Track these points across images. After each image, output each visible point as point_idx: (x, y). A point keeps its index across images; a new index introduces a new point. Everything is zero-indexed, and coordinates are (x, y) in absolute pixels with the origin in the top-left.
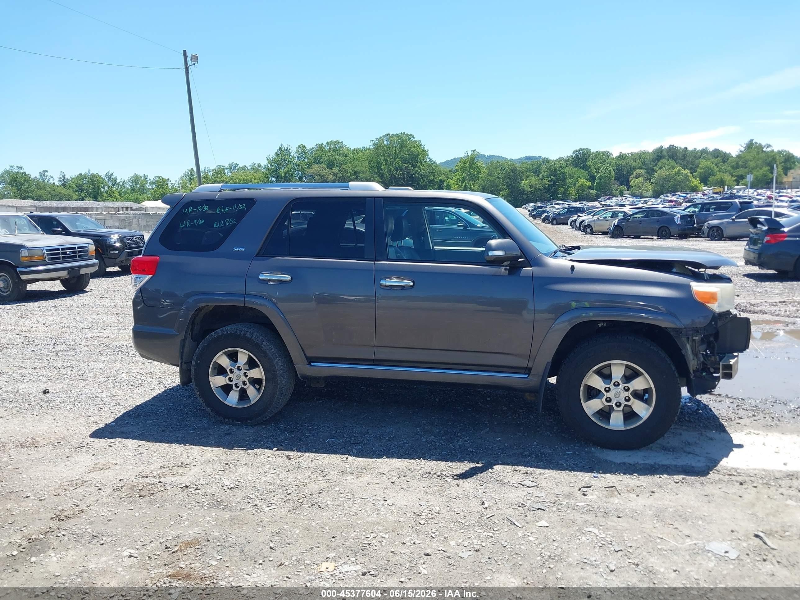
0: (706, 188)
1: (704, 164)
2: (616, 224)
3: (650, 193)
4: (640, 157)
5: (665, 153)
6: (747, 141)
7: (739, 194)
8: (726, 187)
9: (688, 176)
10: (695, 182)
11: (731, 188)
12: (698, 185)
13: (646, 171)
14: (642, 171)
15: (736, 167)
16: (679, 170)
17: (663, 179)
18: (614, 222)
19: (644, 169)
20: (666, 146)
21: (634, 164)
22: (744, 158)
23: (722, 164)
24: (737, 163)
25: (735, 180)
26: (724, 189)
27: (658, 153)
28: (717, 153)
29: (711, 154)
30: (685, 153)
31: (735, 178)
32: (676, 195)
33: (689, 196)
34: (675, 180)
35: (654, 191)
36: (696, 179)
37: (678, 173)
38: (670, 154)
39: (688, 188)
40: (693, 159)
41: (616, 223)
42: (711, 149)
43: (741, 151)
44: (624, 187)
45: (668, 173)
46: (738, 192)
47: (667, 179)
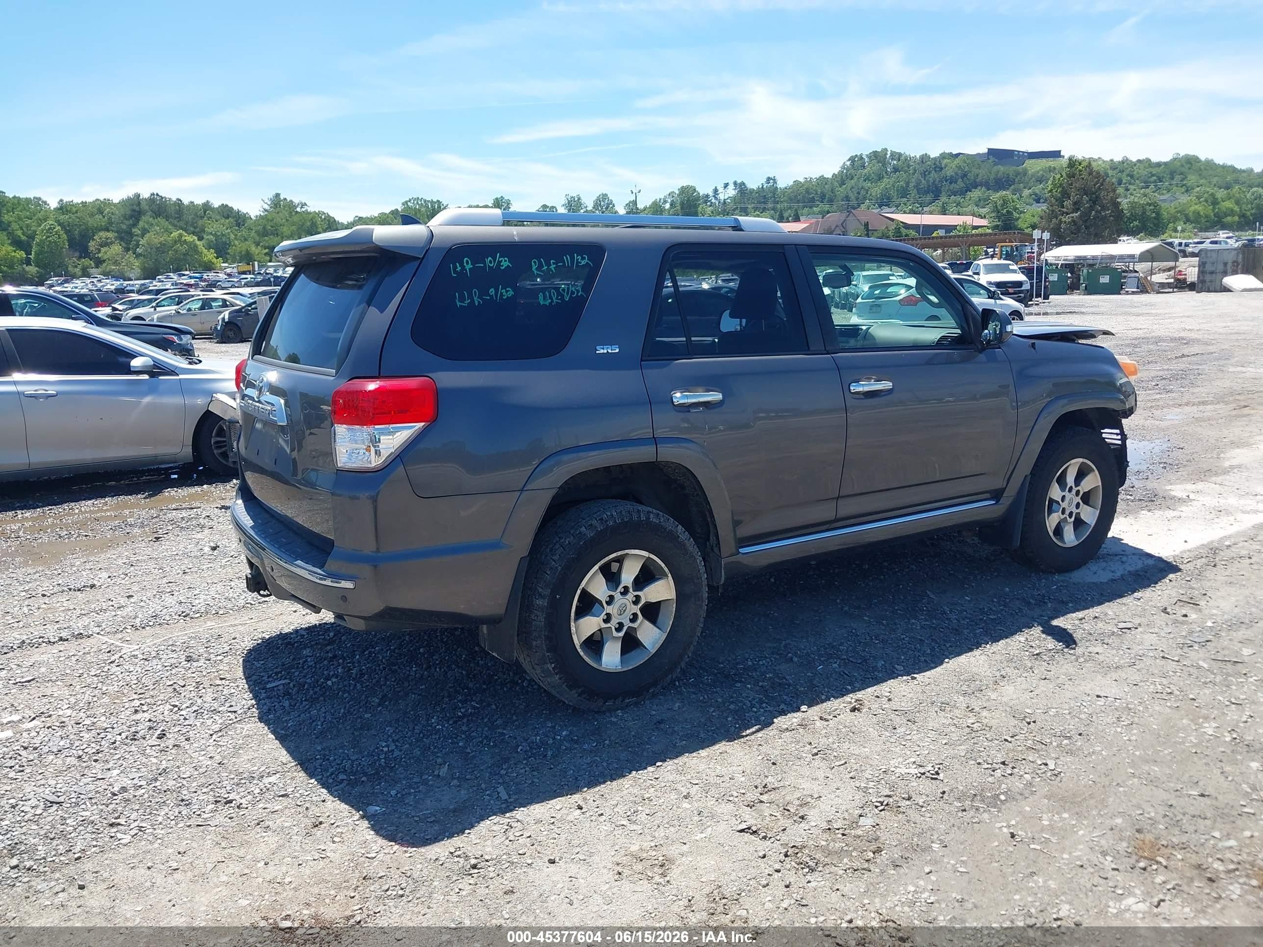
0: (226, 265)
1: (214, 227)
2: (227, 320)
3: (137, 271)
4: (100, 211)
5: (144, 206)
6: (271, 195)
7: (279, 275)
8: (256, 263)
9: (196, 246)
10: (209, 255)
11: (263, 266)
12: (215, 260)
13: (116, 234)
14: (110, 235)
15: (264, 233)
16: (181, 235)
17: (157, 248)
18: (222, 316)
19: (113, 231)
20: (145, 194)
21: (91, 222)
22: (272, 220)
23: (237, 228)
24: (264, 228)
25: (266, 254)
26: (253, 266)
27: (132, 205)
28: (226, 212)
29: (219, 212)
30: (179, 207)
31: (267, 250)
32: (184, 275)
33: (205, 276)
34: (176, 251)
35: (144, 269)
36: (209, 251)
37: (179, 240)
38: (155, 208)
39: (200, 266)
40: (193, 219)
41: (227, 317)
42: (216, 204)
43: (266, 210)
44: (86, 262)
45: (162, 239)
46: (275, 271)
47: (162, 249)
